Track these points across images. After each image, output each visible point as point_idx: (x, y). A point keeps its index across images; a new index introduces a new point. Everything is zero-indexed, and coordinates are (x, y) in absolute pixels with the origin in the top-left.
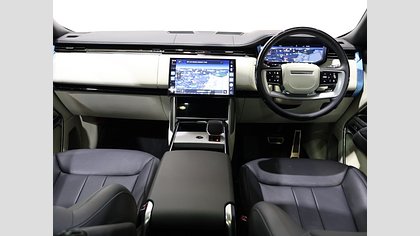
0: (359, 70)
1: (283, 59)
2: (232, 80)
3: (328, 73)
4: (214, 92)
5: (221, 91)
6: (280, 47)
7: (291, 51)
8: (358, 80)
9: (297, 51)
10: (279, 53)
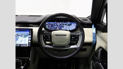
0: (93, 33)
1: (56, 28)
2: (30, 39)
3: (74, 36)
4: (20, 45)
5: (24, 45)
6: (56, 22)
7: (61, 25)
8: (94, 38)
9: (63, 24)
10: (55, 25)
